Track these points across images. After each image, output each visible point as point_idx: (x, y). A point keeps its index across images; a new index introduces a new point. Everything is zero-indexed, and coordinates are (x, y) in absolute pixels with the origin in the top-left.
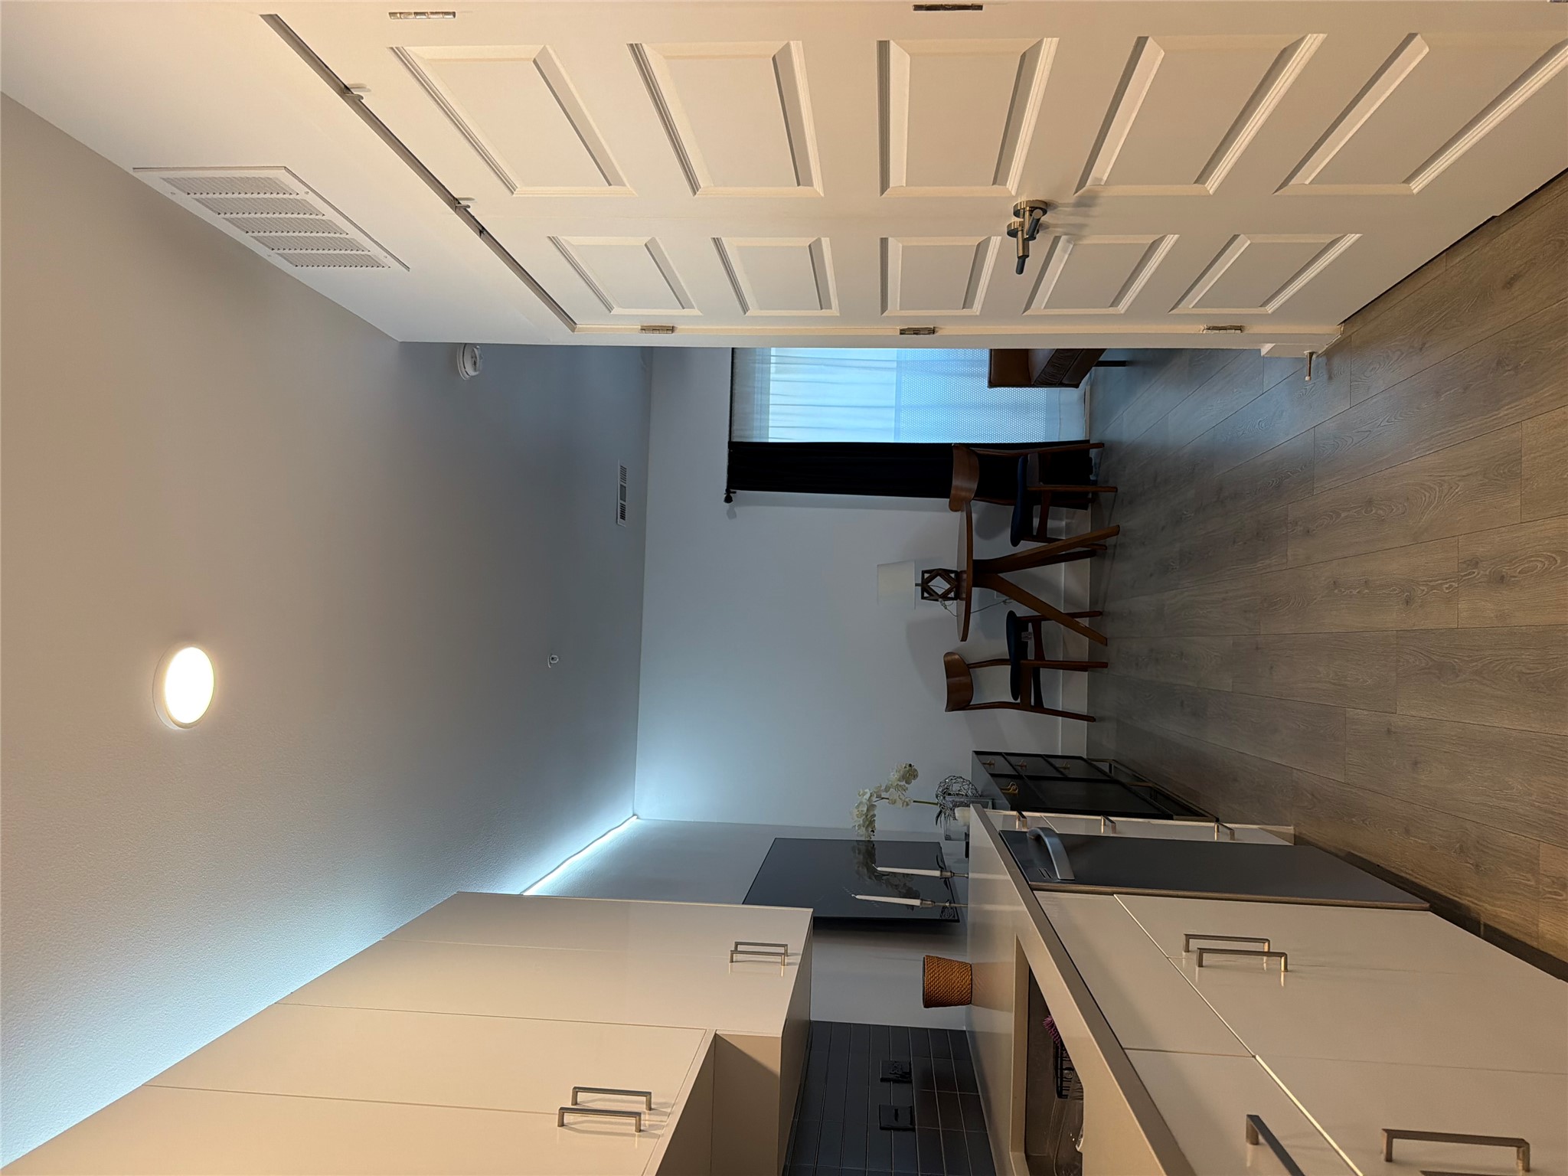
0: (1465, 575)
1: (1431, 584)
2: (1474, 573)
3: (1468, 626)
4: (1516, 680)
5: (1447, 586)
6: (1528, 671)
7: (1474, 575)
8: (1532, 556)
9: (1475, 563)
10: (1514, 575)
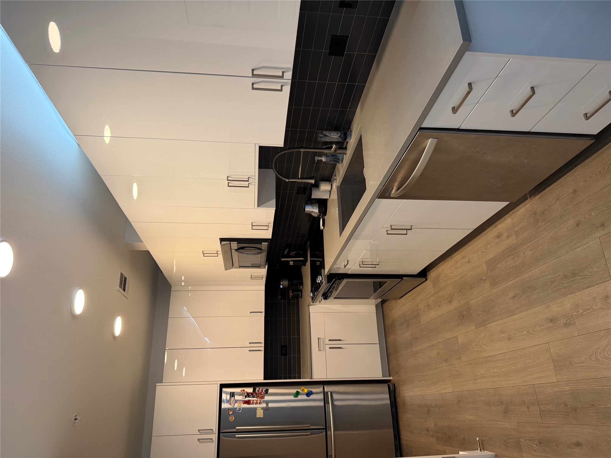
0: (570, 319)
1: (591, 311)
2: (565, 321)
3: (563, 298)
4: (537, 287)
5: (579, 312)
6: (533, 292)
7: (566, 319)
8: (542, 331)
9: (566, 325)
10: (547, 323)
